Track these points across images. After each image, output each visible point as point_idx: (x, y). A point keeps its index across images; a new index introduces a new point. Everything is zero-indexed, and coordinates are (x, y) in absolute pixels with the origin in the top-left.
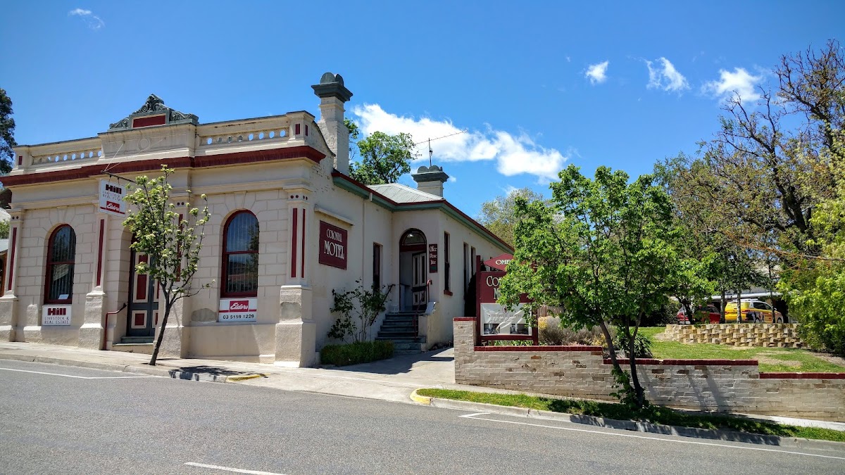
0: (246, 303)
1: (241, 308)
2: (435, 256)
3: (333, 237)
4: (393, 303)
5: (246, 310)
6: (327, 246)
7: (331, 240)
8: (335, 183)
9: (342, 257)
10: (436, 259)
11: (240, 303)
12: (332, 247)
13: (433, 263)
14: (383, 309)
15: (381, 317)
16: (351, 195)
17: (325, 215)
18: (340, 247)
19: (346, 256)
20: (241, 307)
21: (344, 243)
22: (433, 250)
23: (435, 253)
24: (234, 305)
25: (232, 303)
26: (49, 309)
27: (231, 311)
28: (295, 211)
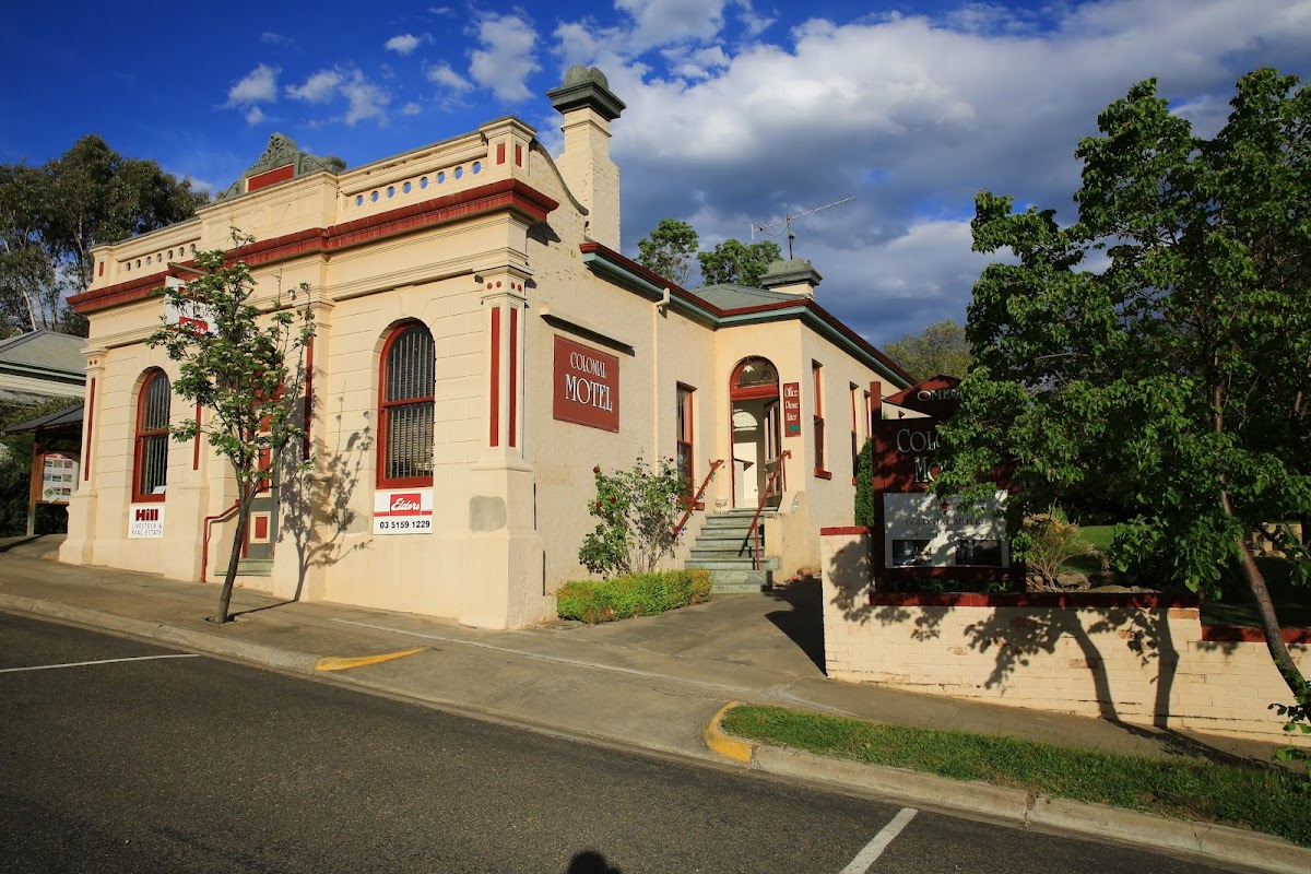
0: (416, 499)
1: (409, 509)
2: (795, 406)
3: (585, 368)
5: (416, 513)
6: (571, 381)
7: (580, 374)
8: (589, 265)
9: (608, 407)
10: (797, 412)
11: (407, 498)
12: (583, 387)
13: (791, 418)
14: (700, 507)
17: (565, 324)
18: (604, 390)
19: (616, 405)
20: (407, 507)
21: (612, 380)
22: (791, 393)
23: (796, 399)
24: (397, 503)
25: (394, 498)
26: (138, 511)
27: (392, 513)
28: (496, 312)
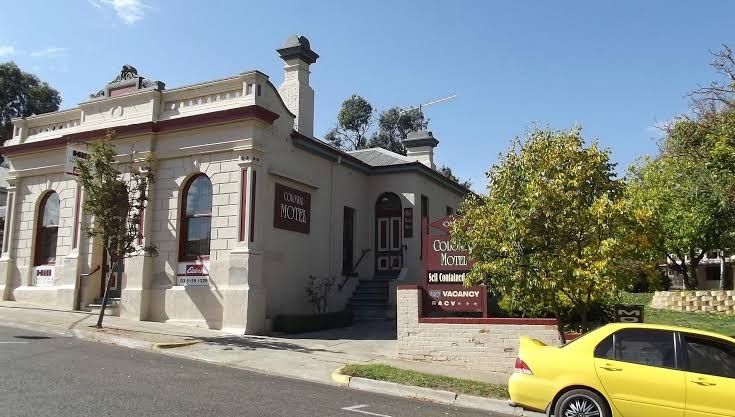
0: (200, 267)
2: (409, 221)
3: (292, 200)
4: (366, 268)
5: (200, 275)
6: (284, 208)
8: (296, 145)
9: (304, 221)
10: (411, 224)
11: (195, 266)
12: (290, 211)
13: (407, 227)
14: (356, 275)
15: (353, 282)
16: (314, 157)
17: (281, 177)
18: (301, 211)
19: (308, 220)
20: (195, 271)
21: (307, 206)
22: (408, 213)
23: (411, 217)
24: (190, 269)
25: (188, 267)
26: (38, 270)
27: (187, 274)
28: (245, 173)
